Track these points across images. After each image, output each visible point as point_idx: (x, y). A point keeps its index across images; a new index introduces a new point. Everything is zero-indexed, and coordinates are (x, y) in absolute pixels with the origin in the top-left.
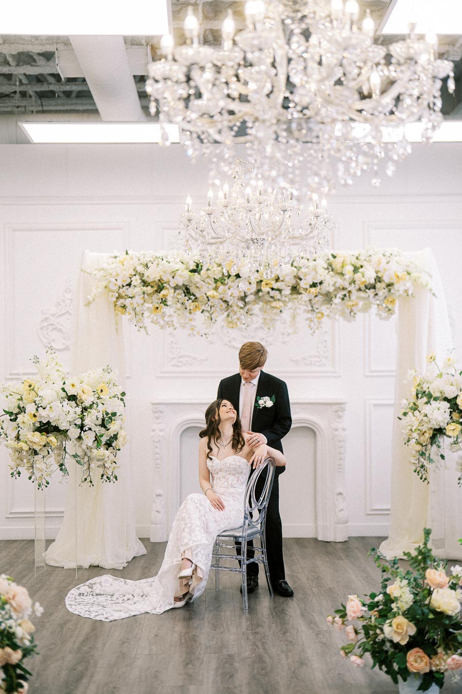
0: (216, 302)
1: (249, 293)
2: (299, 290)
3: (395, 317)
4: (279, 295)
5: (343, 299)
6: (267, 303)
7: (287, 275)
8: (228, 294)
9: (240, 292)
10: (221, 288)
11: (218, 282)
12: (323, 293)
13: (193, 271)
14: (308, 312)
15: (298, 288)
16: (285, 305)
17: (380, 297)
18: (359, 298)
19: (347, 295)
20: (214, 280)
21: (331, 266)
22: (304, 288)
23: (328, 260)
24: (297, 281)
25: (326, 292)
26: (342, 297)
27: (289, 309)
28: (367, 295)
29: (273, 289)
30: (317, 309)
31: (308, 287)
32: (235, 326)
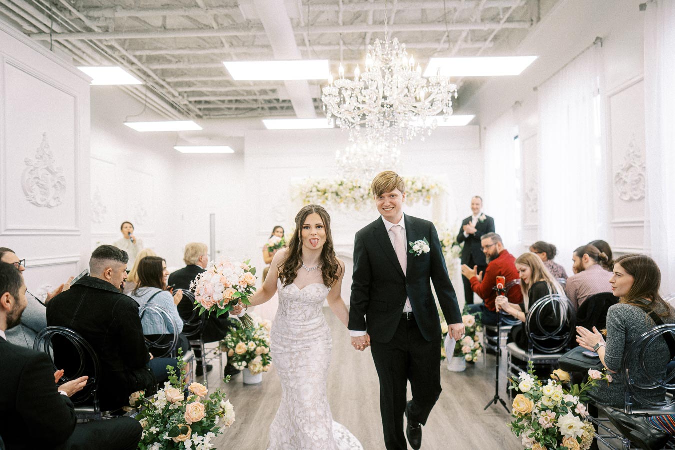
0: (350, 199)
3: (431, 205)
8: (355, 195)
9: (361, 195)
10: (353, 192)
13: (340, 185)
17: (424, 196)
18: (414, 196)
20: (349, 189)
28: (418, 195)
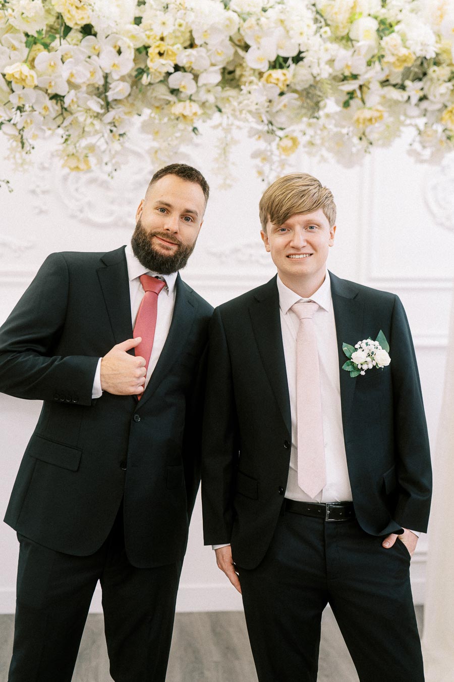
0: (32, 97)
1: (115, 76)
2: (241, 76)
4: (193, 82)
5: (346, 104)
6: (163, 109)
7: (214, 29)
8: (61, 76)
9: (93, 73)
11: (39, 46)
12: (299, 88)
14: (259, 135)
15: (238, 72)
16: (207, 116)
17: (432, 102)
19: (358, 93)
20: (24, 39)
21: (322, 16)
22: (254, 70)
23: (314, 5)
24: (236, 53)
25: (307, 86)
26: (346, 98)
27: (215, 127)
28: (405, 95)
29: (177, 68)
30: (282, 129)
31: (264, 66)
32: (82, 166)
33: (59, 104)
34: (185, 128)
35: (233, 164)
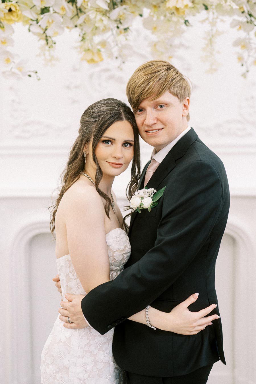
6: (159, 7)
14: (240, 25)
16: (196, 10)
27: (203, 21)
32: (96, 58)
33: (74, 6)
34: (178, 20)
35: (218, 52)
